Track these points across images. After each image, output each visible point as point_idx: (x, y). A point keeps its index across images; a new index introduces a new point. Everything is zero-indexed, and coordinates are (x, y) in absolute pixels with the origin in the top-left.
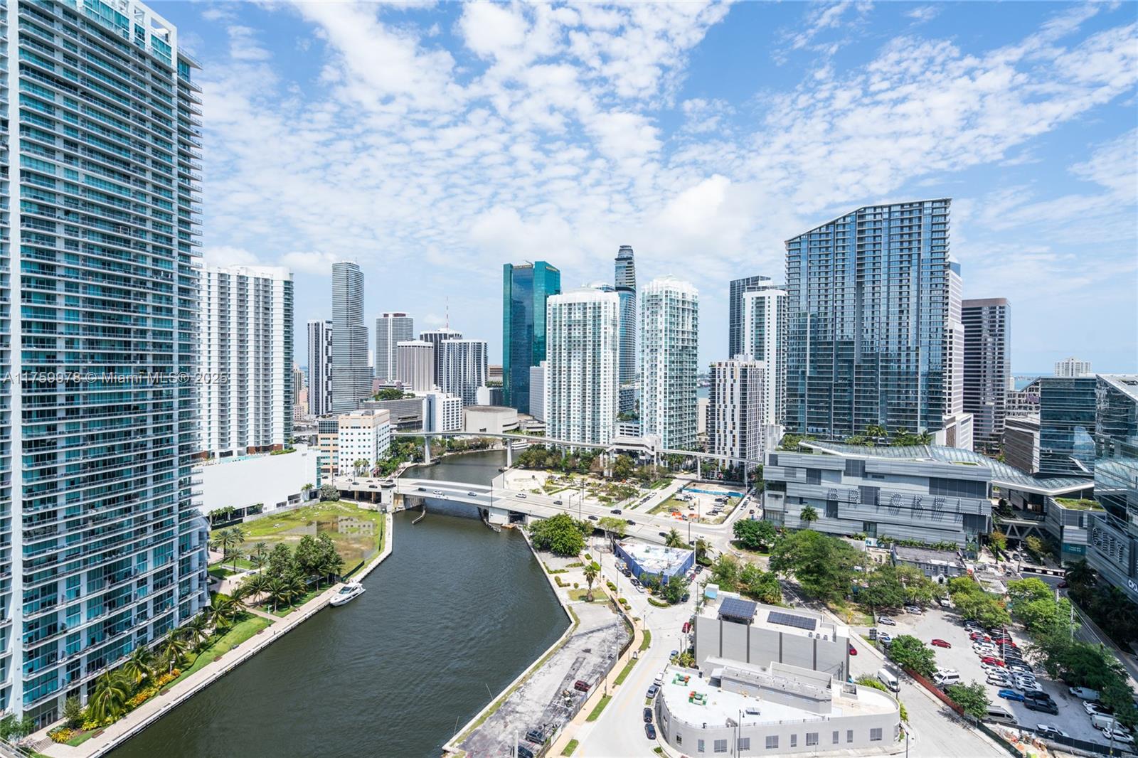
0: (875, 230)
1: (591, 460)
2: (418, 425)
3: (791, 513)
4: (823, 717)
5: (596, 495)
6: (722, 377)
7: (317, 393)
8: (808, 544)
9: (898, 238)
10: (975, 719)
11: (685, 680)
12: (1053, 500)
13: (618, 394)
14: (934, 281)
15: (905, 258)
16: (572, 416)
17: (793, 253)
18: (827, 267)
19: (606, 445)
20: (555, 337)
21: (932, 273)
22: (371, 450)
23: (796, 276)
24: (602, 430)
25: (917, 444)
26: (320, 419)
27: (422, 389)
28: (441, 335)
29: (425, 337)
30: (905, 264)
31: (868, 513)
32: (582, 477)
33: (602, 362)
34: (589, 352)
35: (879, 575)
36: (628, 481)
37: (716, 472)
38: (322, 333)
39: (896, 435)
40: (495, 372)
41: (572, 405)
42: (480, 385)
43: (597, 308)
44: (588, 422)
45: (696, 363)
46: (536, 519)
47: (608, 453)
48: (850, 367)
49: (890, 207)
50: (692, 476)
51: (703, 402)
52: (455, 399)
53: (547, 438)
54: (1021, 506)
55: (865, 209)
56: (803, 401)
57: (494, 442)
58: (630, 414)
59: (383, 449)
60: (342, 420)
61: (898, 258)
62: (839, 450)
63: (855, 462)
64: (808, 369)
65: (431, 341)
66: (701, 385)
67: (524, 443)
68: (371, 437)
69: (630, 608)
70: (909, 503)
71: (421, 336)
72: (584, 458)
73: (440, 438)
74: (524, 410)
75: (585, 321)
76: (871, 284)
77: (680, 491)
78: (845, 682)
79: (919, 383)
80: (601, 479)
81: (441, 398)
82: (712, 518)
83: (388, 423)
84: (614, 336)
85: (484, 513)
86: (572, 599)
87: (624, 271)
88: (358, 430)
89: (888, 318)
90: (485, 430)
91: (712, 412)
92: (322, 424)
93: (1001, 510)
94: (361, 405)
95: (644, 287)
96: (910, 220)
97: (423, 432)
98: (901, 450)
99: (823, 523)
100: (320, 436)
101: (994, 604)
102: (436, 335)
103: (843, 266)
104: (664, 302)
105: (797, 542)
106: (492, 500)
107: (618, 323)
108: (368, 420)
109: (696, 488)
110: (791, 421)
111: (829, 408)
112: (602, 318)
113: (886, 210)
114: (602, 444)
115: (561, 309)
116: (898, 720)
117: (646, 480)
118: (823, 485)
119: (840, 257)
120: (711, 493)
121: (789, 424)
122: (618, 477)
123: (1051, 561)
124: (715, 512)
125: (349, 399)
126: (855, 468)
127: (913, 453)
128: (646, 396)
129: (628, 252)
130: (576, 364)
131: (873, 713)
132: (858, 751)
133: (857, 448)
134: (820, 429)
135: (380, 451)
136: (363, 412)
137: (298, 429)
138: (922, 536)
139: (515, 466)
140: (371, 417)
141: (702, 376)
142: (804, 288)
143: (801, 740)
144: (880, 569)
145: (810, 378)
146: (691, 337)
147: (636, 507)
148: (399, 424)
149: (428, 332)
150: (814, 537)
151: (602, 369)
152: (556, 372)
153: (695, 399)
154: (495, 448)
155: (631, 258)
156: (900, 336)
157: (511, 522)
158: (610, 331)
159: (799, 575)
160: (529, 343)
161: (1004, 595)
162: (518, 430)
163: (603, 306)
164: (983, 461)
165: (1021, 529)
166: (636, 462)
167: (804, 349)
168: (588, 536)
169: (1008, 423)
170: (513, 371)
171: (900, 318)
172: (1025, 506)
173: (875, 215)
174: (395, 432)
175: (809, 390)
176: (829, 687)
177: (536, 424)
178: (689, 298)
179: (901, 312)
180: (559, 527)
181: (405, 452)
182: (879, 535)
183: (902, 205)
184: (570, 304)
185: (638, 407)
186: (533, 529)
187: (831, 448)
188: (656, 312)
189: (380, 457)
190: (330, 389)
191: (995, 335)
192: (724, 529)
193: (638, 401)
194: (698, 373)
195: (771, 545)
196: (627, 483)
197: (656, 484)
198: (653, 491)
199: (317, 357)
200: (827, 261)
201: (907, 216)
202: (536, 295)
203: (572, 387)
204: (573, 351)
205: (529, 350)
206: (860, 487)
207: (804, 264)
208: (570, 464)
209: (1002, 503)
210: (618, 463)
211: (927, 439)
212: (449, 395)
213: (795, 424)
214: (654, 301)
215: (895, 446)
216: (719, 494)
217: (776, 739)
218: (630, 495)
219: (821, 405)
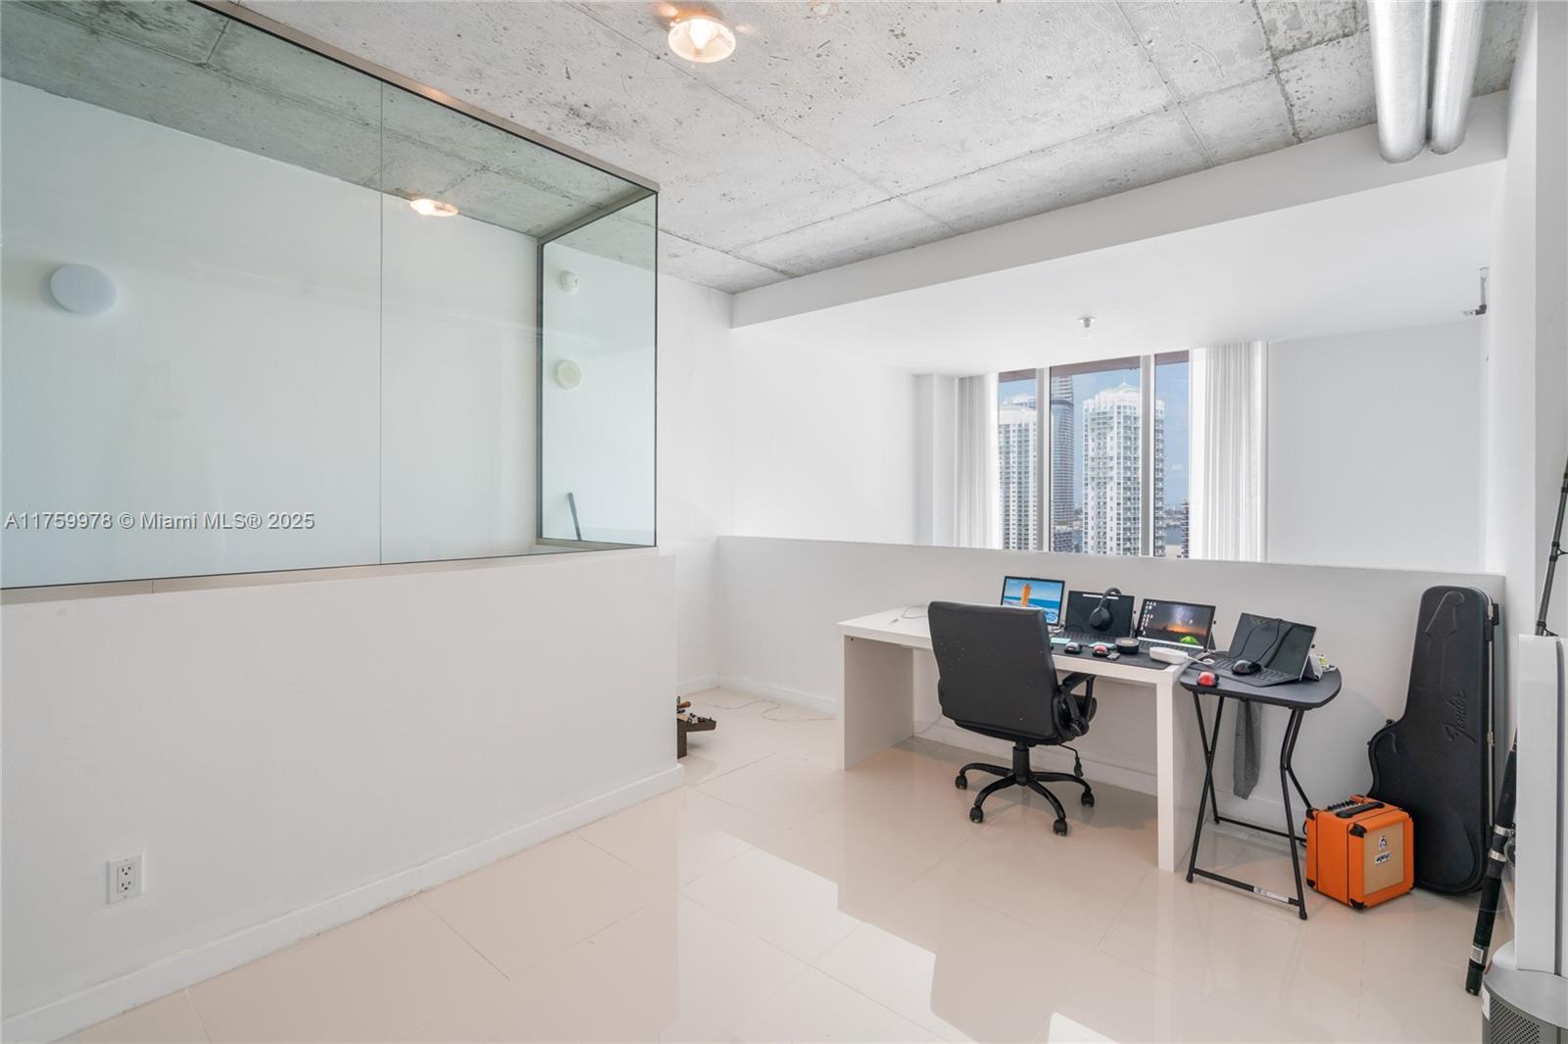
95: (1087, 403)
104: (1115, 420)
188: (1105, 434)
193: (1077, 547)
214: (1102, 421)
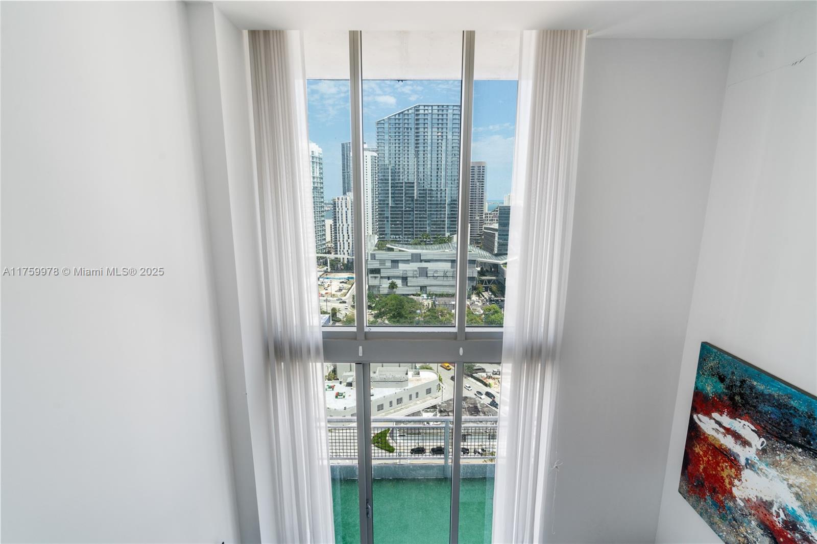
0: (424, 119)
3: (384, 286)
4: (404, 389)
6: (340, 207)
8: (393, 302)
9: (436, 126)
10: (469, 373)
11: (332, 388)
12: (502, 266)
14: (454, 152)
15: (440, 137)
17: (380, 130)
18: (399, 140)
21: (453, 147)
23: (383, 145)
25: (445, 242)
30: (440, 141)
31: (423, 281)
35: (428, 313)
37: (339, 266)
39: (435, 238)
45: (323, 197)
48: (412, 200)
49: (432, 106)
50: (325, 269)
51: (329, 223)
54: (489, 270)
55: (419, 106)
56: (388, 221)
61: (436, 137)
62: (407, 248)
63: (416, 254)
64: (390, 202)
70: (442, 274)
76: (422, 152)
78: (414, 370)
79: (447, 209)
82: (339, 294)
89: (431, 172)
91: (335, 228)
93: (481, 273)
96: (442, 115)
98: (438, 246)
99: (401, 290)
101: (478, 319)
103: (408, 140)
105: (388, 301)
109: (328, 276)
110: (381, 232)
111: (401, 224)
113: (430, 108)
116: (439, 382)
118: (400, 268)
119: (406, 134)
120: (337, 279)
121: (381, 234)
123: (500, 295)
124: (340, 290)
126: (417, 258)
127: (443, 247)
131: (427, 382)
132: (421, 401)
133: (416, 246)
134: (397, 237)
138: (447, 291)
142: (387, 152)
143: (395, 402)
144: (429, 311)
145: (392, 207)
146: (319, 181)
150: (397, 297)
153: (324, 221)
156: (437, 183)
159: (389, 319)
161: (482, 315)
164: (474, 249)
165: (489, 281)
167: (388, 190)
169: (485, 228)
171: (437, 172)
172: (491, 269)
173: (424, 110)
175: (391, 214)
176: (407, 374)
178: (316, 156)
179: (438, 169)
182: (428, 292)
183: (438, 106)
187: (403, 247)
191: (480, 182)
192: (346, 299)
195: (374, 305)
200: (399, 136)
201: (440, 112)
206: (418, 268)
207: (387, 137)
209: (482, 269)
211: (450, 239)
213: (383, 234)
215: (435, 244)
216: (342, 278)
217: (382, 405)
219: (398, 222)
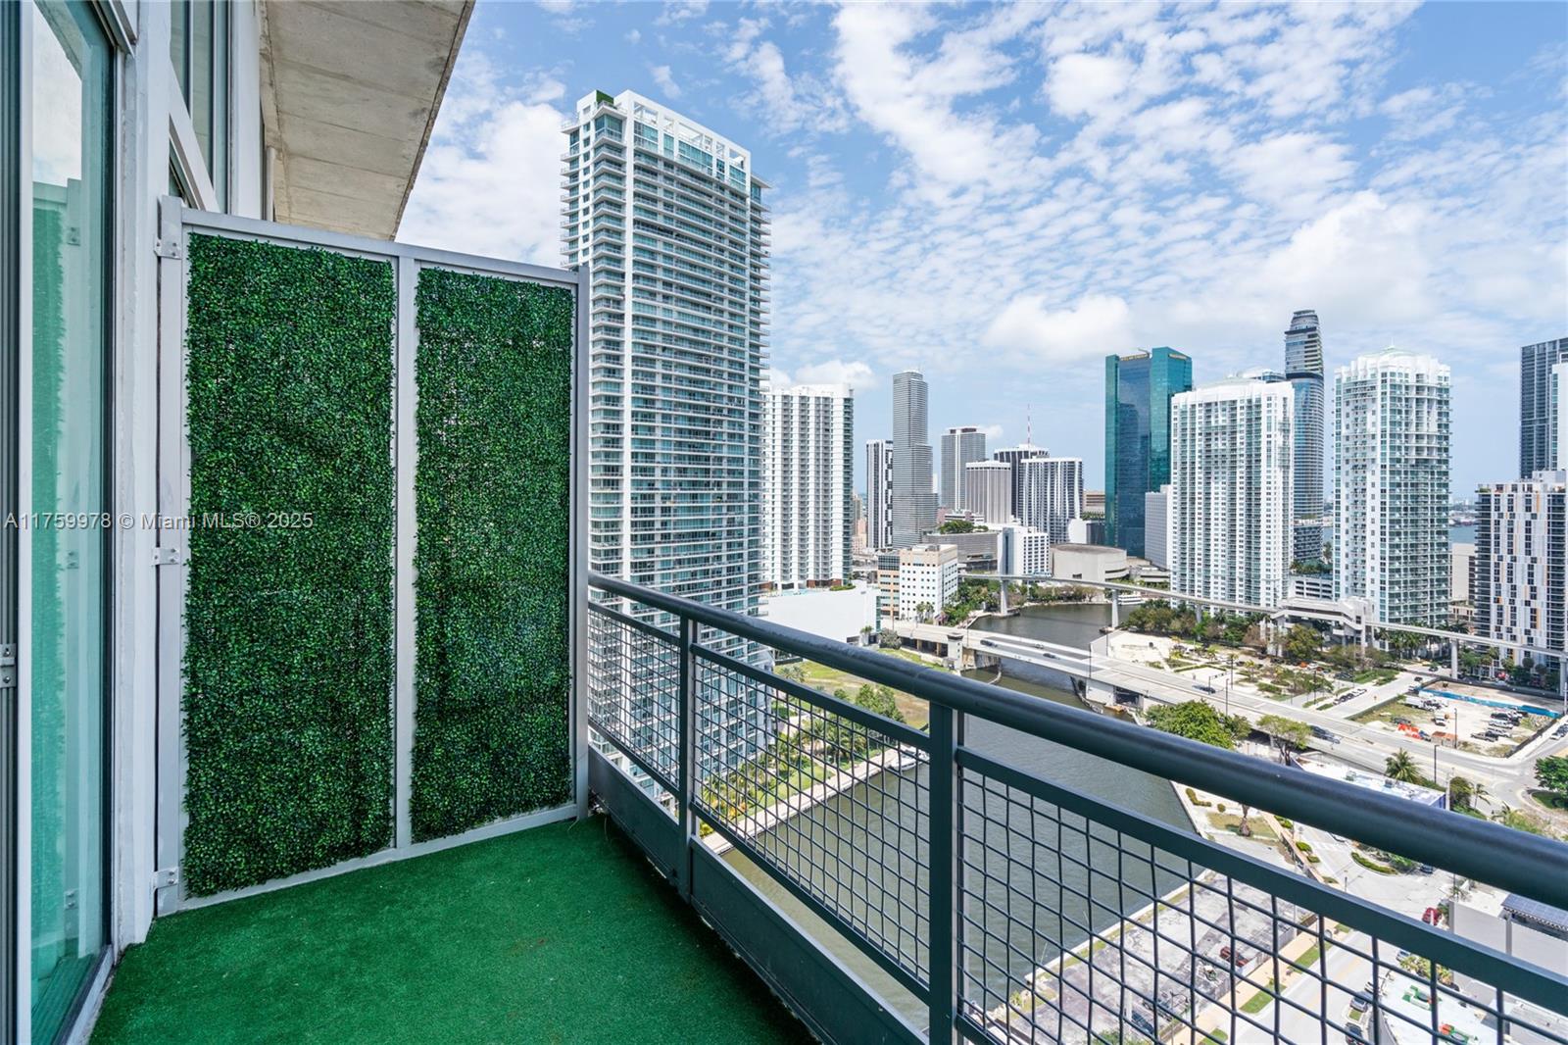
1: (1245, 629)
2: (990, 565)
5: (1254, 681)
6: (1504, 509)
7: (876, 523)
13: (1291, 534)
16: (1212, 563)
19: (1271, 608)
20: (1184, 452)
22: (936, 592)
24: (1263, 585)
26: (880, 553)
27: (997, 523)
28: (1020, 453)
29: (1001, 457)
32: (1230, 652)
33: (1264, 486)
34: (1241, 472)
36: (1312, 666)
37: (1492, 669)
38: (882, 455)
40: (1094, 499)
41: (1212, 548)
42: (1072, 516)
43: (1254, 407)
44: (1240, 573)
45: (1446, 485)
46: (1156, 703)
47: (1275, 621)
50: (1442, 671)
51: (1463, 551)
52: (1040, 534)
53: (1172, 592)
57: (1093, 593)
58: (1315, 564)
59: (949, 593)
60: (904, 555)
65: (1008, 461)
66: (1458, 523)
67: (1136, 598)
68: (936, 577)
69: (1317, 860)
71: (996, 456)
72: (1231, 626)
73: (1020, 583)
74: (1137, 551)
75: (1234, 427)
77: (1415, 692)
80: (1261, 658)
81: (1021, 533)
82: (1486, 745)
83: (956, 561)
84: (1285, 448)
85: (1080, 686)
86: (1214, 825)
87: (1302, 349)
88: (921, 568)
90: (1080, 576)
91: (1481, 569)
92: (882, 559)
94: (924, 539)
95: (1337, 371)
97: (997, 574)
100: (880, 572)
102: (1014, 453)
104: (1379, 390)
106: (1090, 669)
107: (1292, 428)
108: (933, 557)
109: (1449, 691)
112: (1264, 421)
114: (1263, 606)
115: (1193, 412)
117: (1346, 668)
120: (1483, 703)
122: (1291, 657)
124: (1491, 736)
125: (910, 531)
128: (1344, 538)
129: (1308, 320)
130: (1219, 489)
135: (946, 594)
136: (926, 546)
137: (856, 563)
139: (1123, 627)
140: (937, 553)
141: (1458, 508)
146: (1434, 443)
147: (1326, 707)
148: (968, 564)
149: (1004, 450)
151: (1263, 496)
152: (1186, 500)
153: (1445, 545)
154: (1094, 600)
155: (1314, 329)
157: (1118, 702)
158: (1279, 439)
160: (1144, 460)
162: (1127, 578)
163: (1264, 403)
166: (1327, 638)
168: (1241, 738)
170: (1120, 498)
174: (963, 573)
177: (1154, 571)
178: (1431, 381)
180: (1193, 719)
181: (976, 597)
184: (1208, 404)
185: (1328, 554)
186: (1152, 716)
188: (1364, 407)
189: (946, 602)
190: (890, 520)
192: (1512, 767)
193: (1328, 546)
194: (1451, 501)
196: (1310, 669)
197: (1365, 677)
198: (1362, 686)
199: (876, 482)
202: (1154, 394)
203: (1212, 522)
204: (1213, 471)
205: (1144, 469)
208: (1209, 631)
210: (1292, 637)
212: (1032, 528)
214: (1358, 392)
216: (1502, 706)
218: (1316, 688)
